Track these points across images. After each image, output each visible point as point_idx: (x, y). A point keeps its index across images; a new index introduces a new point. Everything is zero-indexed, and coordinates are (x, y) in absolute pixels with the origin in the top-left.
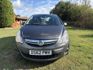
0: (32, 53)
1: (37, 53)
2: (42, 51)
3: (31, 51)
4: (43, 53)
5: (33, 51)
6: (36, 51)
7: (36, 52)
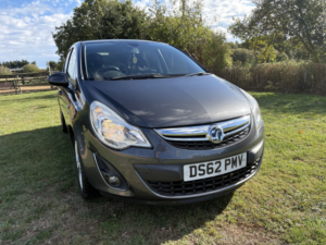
0: (191, 176)
1: (208, 169)
2: (223, 161)
3: (191, 168)
4: (226, 165)
5: (197, 165)
6: (206, 164)
7: (205, 168)
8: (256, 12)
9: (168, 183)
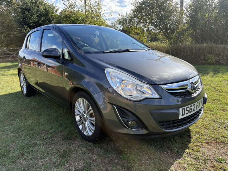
0: (182, 115)
4: (197, 106)
5: (185, 108)
6: (189, 106)
8: (134, 11)
9: (170, 121)
